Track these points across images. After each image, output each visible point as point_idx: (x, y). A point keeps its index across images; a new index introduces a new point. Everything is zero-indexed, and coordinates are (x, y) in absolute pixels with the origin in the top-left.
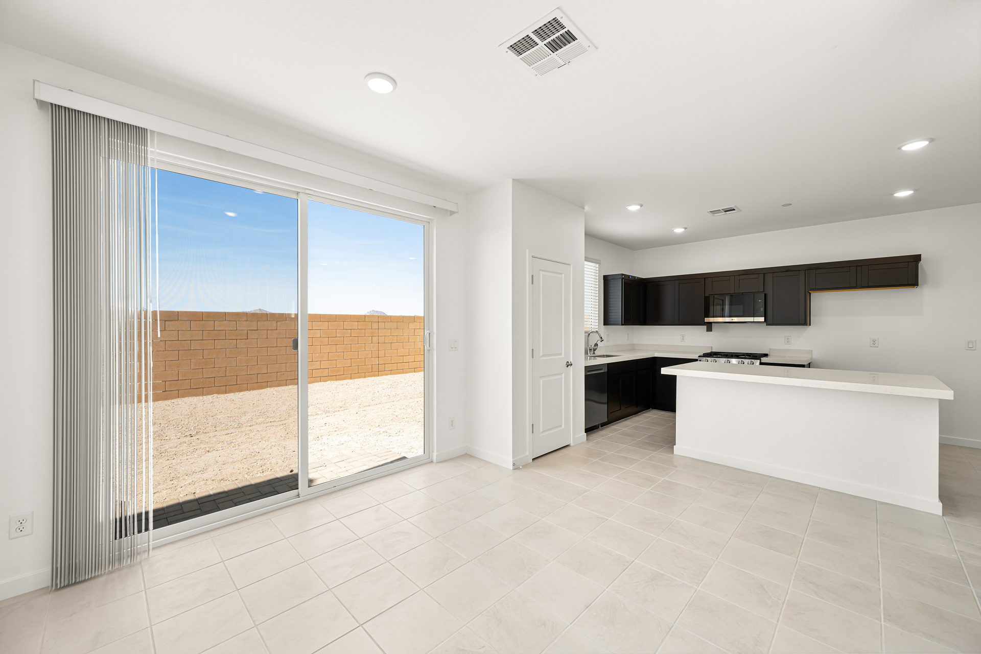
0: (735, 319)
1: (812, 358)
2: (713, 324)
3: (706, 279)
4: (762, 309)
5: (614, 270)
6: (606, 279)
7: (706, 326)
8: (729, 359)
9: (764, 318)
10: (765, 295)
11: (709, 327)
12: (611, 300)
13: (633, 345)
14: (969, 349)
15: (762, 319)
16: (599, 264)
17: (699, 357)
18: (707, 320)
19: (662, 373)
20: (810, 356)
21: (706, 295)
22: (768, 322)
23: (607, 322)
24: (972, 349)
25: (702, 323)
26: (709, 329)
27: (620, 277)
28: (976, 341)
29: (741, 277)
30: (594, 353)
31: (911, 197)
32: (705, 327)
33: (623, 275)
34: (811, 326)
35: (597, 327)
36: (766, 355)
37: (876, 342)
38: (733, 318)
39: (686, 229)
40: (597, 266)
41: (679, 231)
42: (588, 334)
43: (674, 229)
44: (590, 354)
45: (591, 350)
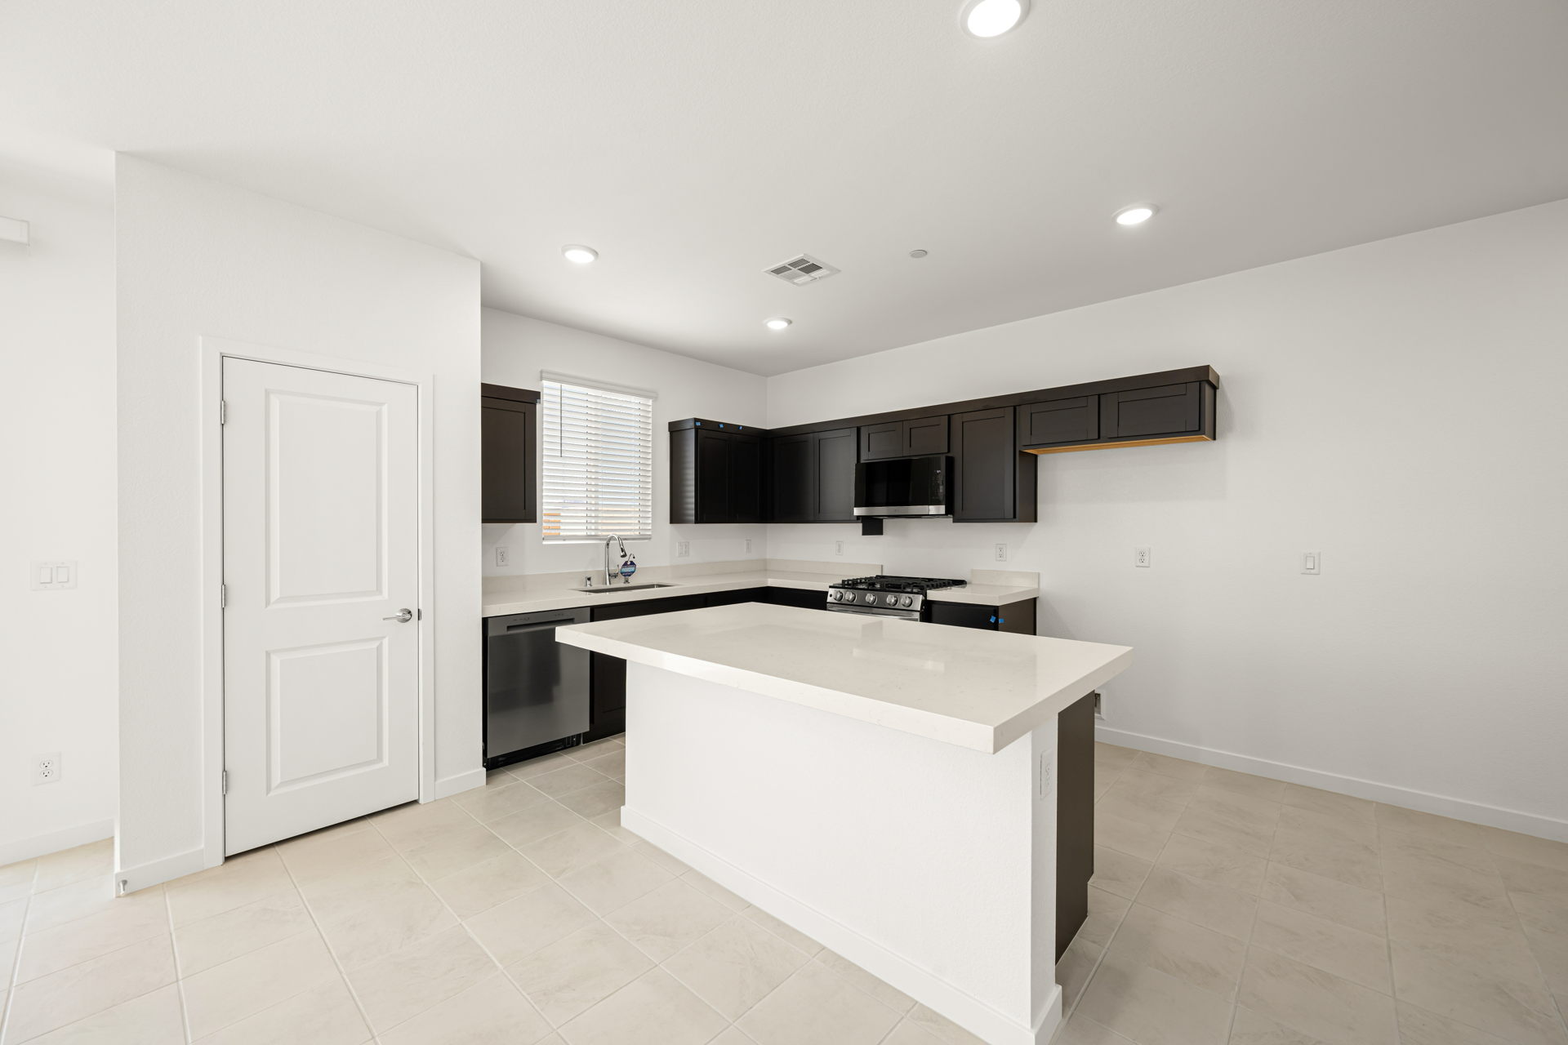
1: (1038, 589)
3: (859, 430)
4: (941, 488)
5: (686, 412)
6: (675, 429)
7: (861, 525)
9: (946, 506)
10: (950, 459)
13: (765, 561)
14: (1308, 571)
15: (942, 509)
16: (655, 399)
18: (857, 512)
19: (557, 640)
20: (1036, 586)
21: (862, 461)
22: (955, 515)
23: (676, 517)
24: (1312, 571)
27: (694, 424)
28: (1319, 554)
29: (913, 423)
30: (627, 581)
31: (1149, 225)
33: (696, 420)
34: (1037, 524)
35: (650, 528)
36: (960, 583)
37: (1146, 558)
39: (790, 322)
40: (650, 402)
41: (777, 325)
42: (605, 542)
43: (767, 322)
44: (610, 583)
45: (613, 576)
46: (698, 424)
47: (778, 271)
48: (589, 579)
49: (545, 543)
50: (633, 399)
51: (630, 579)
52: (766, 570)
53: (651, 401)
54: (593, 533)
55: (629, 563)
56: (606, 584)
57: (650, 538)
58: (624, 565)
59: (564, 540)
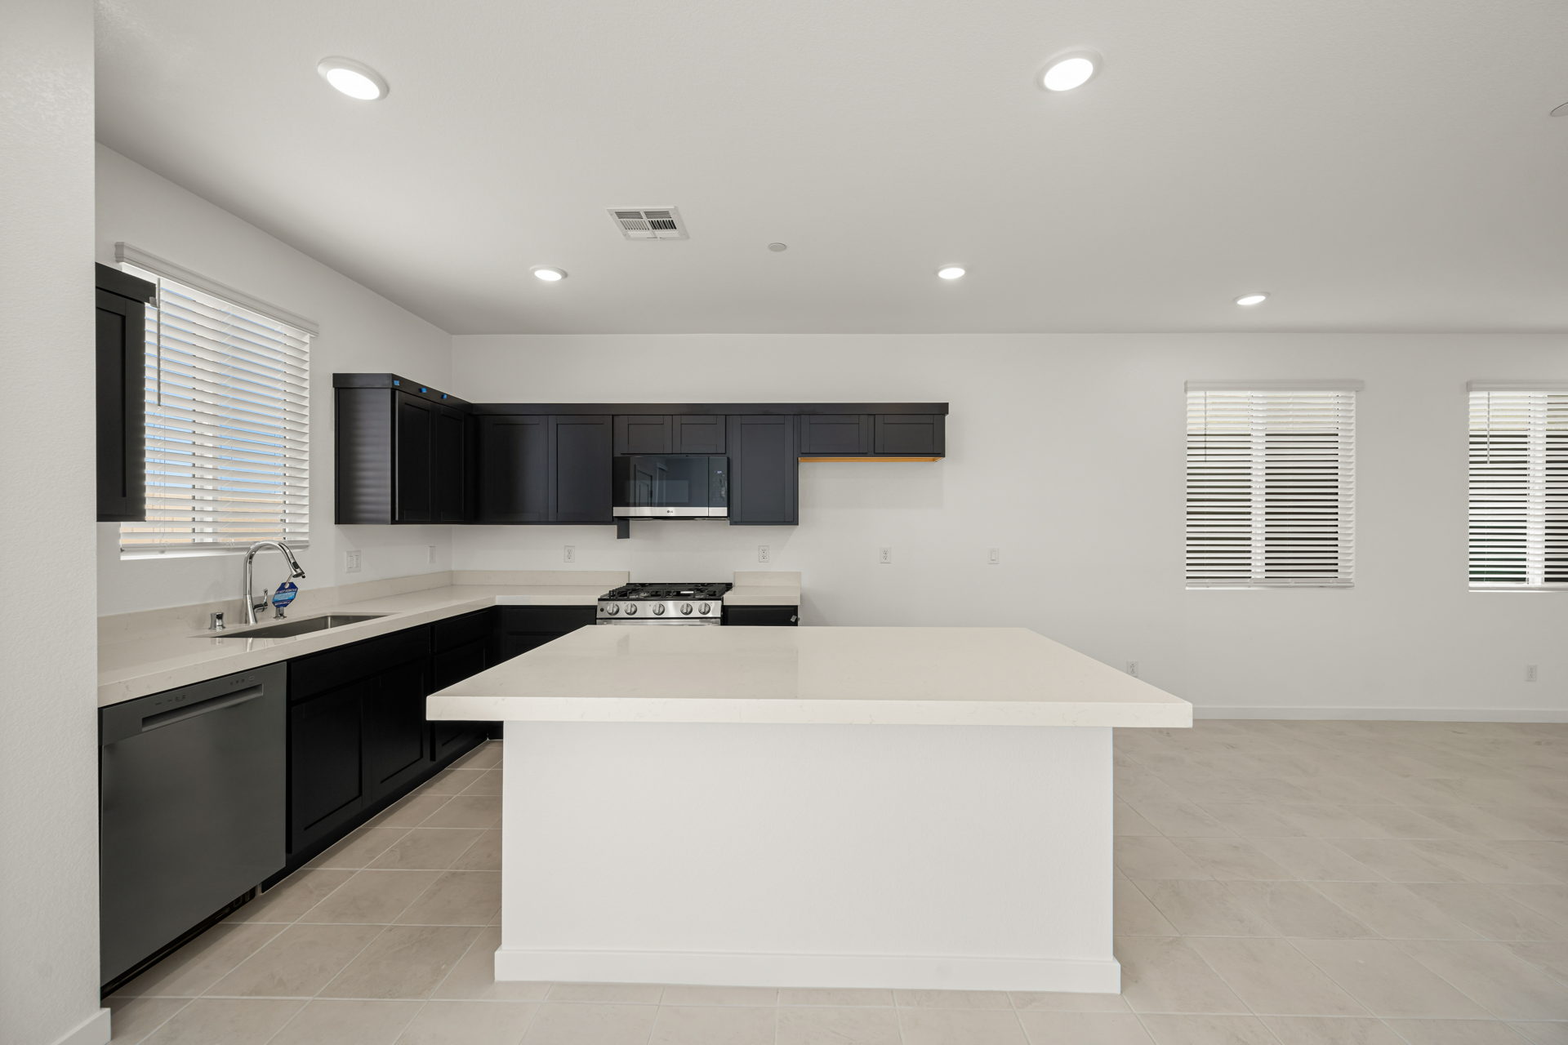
0: (673, 511)
2: (631, 522)
3: (616, 418)
4: (724, 492)
6: (345, 387)
7: (616, 527)
8: (662, 602)
9: (726, 508)
10: (728, 458)
11: (624, 527)
12: (361, 449)
13: (451, 573)
15: (722, 511)
16: (316, 333)
17: (599, 600)
18: (619, 511)
21: (617, 454)
22: (734, 519)
25: (605, 519)
26: (624, 534)
27: (388, 382)
28: (1001, 547)
29: (685, 419)
30: (280, 615)
32: (613, 529)
33: (394, 377)
34: (798, 526)
35: (306, 529)
36: (729, 586)
38: (670, 509)
39: (565, 275)
40: (307, 338)
41: (548, 276)
42: (245, 554)
43: (535, 270)
44: (256, 621)
45: (259, 607)
46: (397, 383)
47: (620, 215)
48: (220, 617)
49: (124, 557)
50: (280, 327)
51: (286, 611)
52: (452, 585)
53: (308, 335)
54: (210, 540)
55: (287, 586)
56: (247, 621)
57: (307, 546)
58: (279, 589)
59: (162, 552)
